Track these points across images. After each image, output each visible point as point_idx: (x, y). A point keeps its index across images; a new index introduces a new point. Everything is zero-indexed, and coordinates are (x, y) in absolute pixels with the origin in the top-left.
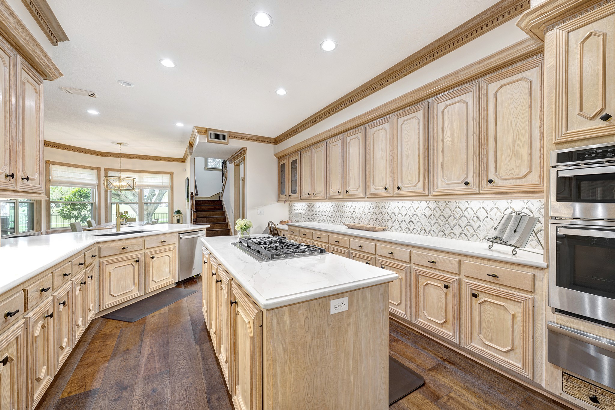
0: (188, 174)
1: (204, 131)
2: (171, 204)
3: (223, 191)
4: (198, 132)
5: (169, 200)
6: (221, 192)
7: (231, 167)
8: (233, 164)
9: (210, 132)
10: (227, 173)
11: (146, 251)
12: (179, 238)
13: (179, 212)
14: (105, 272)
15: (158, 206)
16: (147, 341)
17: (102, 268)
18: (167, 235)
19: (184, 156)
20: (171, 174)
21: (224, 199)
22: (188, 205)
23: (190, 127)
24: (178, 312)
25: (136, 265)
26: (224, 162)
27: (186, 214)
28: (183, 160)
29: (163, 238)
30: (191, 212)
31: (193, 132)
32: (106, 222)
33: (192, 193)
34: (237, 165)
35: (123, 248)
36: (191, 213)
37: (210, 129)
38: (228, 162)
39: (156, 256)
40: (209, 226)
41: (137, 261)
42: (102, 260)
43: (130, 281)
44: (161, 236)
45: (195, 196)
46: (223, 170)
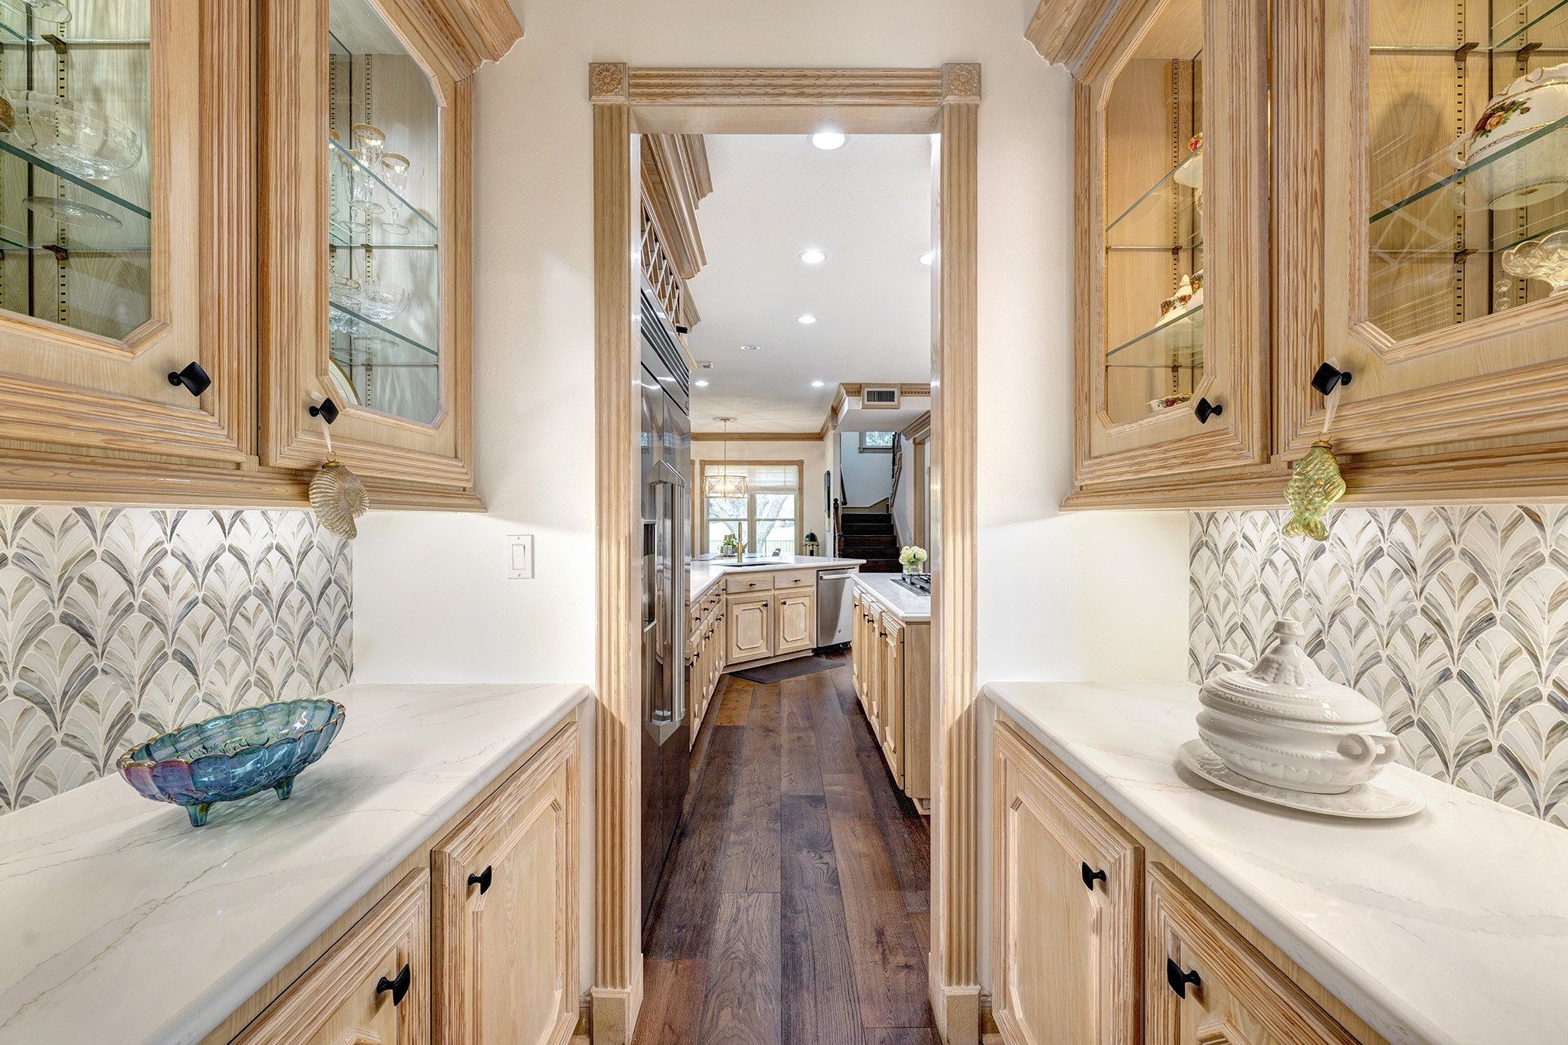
0: (830, 465)
1: (855, 390)
2: (799, 520)
3: (894, 494)
4: (847, 392)
5: (795, 514)
6: (889, 496)
7: (907, 445)
8: (911, 441)
9: (866, 390)
10: (900, 458)
11: (777, 592)
12: (819, 578)
13: (812, 537)
14: (732, 613)
15: (773, 526)
16: (785, 701)
17: (729, 608)
18: (802, 572)
19: (822, 429)
20: (800, 464)
21: (895, 511)
22: (829, 523)
23: (834, 385)
24: (820, 683)
25: (764, 609)
26: (896, 439)
27: (825, 543)
28: (819, 437)
29: (797, 575)
30: (835, 537)
31: (839, 392)
32: (701, 554)
33: (836, 500)
34: (919, 444)
35: (751, 585)
36: (835, 539)
37: (868, 385)
38: (903, 437)
39: (788, 602)
40: (864, 561)
41: (766, 605)
42: (729, 597)
43: (758, 633)
44: (794, 572)
45: (840, 506)
46: (895, 449)
